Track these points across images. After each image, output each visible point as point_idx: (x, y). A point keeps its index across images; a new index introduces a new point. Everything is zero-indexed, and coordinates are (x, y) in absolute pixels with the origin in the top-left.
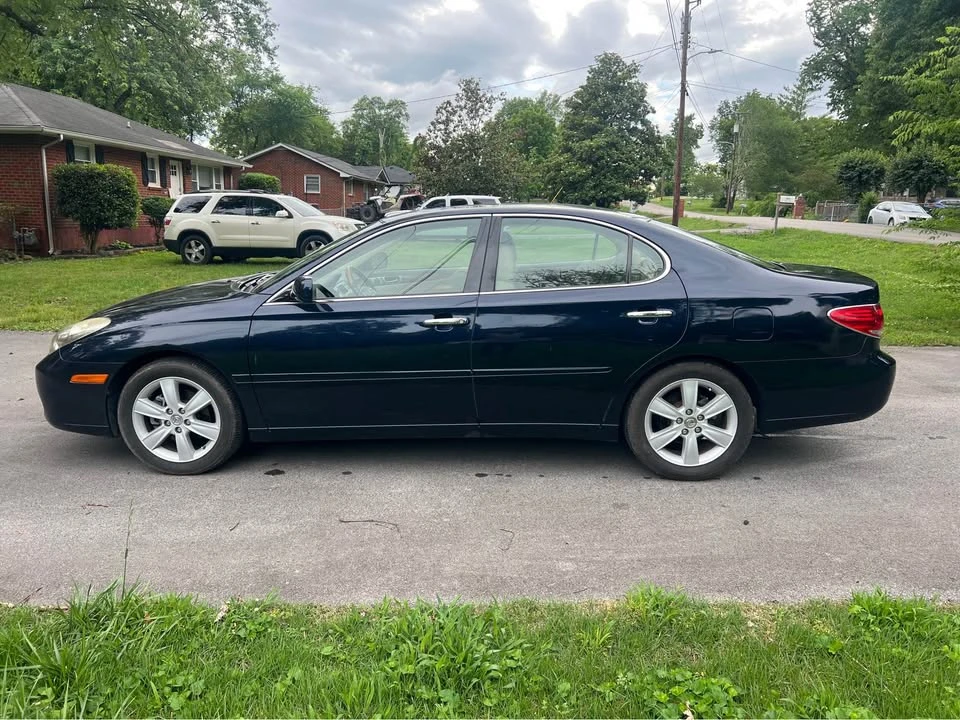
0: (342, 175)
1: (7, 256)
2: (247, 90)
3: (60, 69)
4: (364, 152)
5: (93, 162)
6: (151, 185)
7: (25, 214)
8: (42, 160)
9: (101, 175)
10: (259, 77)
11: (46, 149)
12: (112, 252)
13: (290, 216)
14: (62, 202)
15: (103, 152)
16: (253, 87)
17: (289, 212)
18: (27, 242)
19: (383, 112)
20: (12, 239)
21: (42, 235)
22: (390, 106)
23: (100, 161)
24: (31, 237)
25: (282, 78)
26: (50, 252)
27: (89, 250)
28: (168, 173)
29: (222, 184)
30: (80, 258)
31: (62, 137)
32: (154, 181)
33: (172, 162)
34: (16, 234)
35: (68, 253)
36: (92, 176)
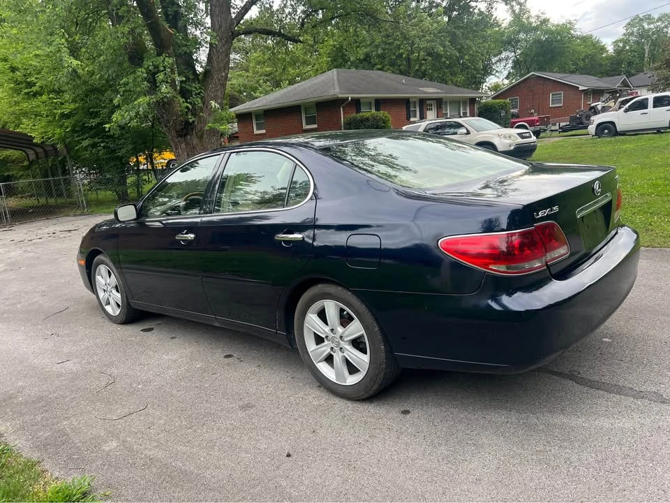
0: (581, 88)
2: (522, 36)
3: (380, 51)
4: (630, 64)
5: (373, 111)
6: (412, 119)
8: (340, 115)
10: (531, 24)
11: (343, 107)
13: (468, 133)
15: (382, 103)
16: (526, 32)
17: (467, 130)
19: (652, 26)
22: (660, 19)
23: (377, 109)
25: (548, 20)
28: (425, 109)
29: (468, 111)
31: (350, 99)
32: (415, 117)
33: (428, 102)
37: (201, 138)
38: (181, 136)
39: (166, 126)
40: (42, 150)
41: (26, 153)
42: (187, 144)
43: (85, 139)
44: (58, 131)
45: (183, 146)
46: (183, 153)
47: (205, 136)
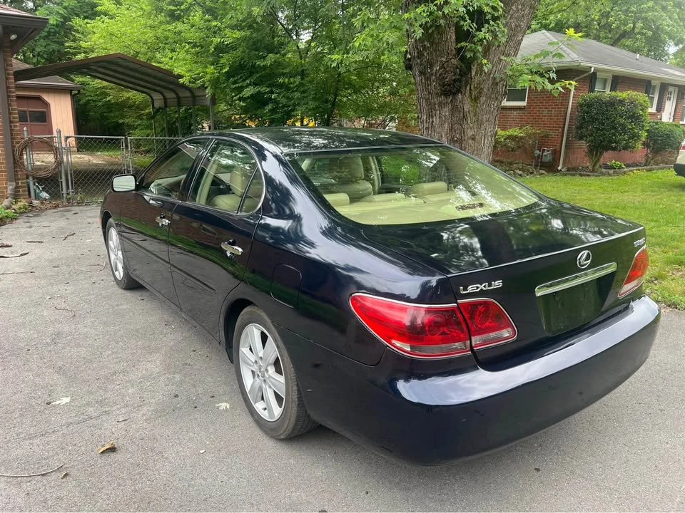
1: (528, 170)
5: (608, 91)
7: (547, 136)
9: (621, 102)
12: (611, 171)
14: (580, 128)
15: (619, 81)
18: (544, 159)
20: (533, 156)
21: (556, 154)
23: (614, 89)
24: (547, 156)
26: (559, 168)
27: (590, 168)
28: (664, 99)
30: (584, 175)
31: (593, 69)
32: (652, 107)
33: (671, 89)
34: (537, 152)
35: (573, 170)
36: (613, 103)
37: (475, 100)
38: (446, 93)
39: (422, 73)
40: (174, 95)
41: (177, 94)
42: (455, 109)
43: (247, 86)
44: (211, 69)
45: (446, 111)
46: (441, 126)
47: (483, 99)
